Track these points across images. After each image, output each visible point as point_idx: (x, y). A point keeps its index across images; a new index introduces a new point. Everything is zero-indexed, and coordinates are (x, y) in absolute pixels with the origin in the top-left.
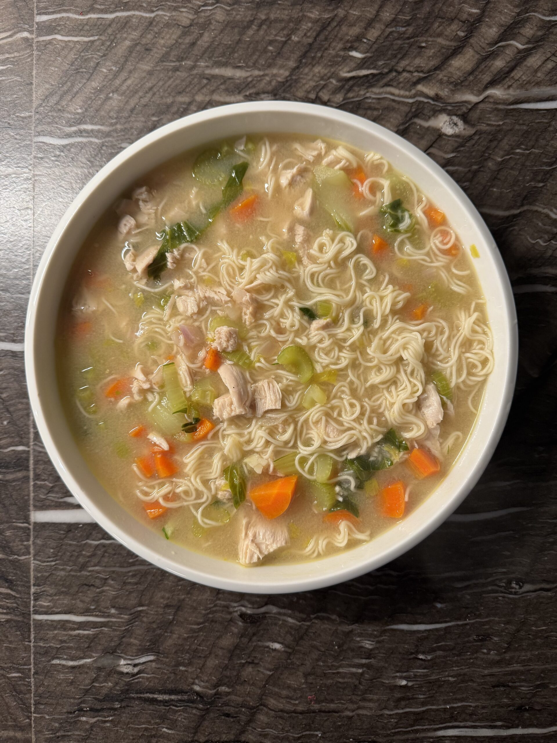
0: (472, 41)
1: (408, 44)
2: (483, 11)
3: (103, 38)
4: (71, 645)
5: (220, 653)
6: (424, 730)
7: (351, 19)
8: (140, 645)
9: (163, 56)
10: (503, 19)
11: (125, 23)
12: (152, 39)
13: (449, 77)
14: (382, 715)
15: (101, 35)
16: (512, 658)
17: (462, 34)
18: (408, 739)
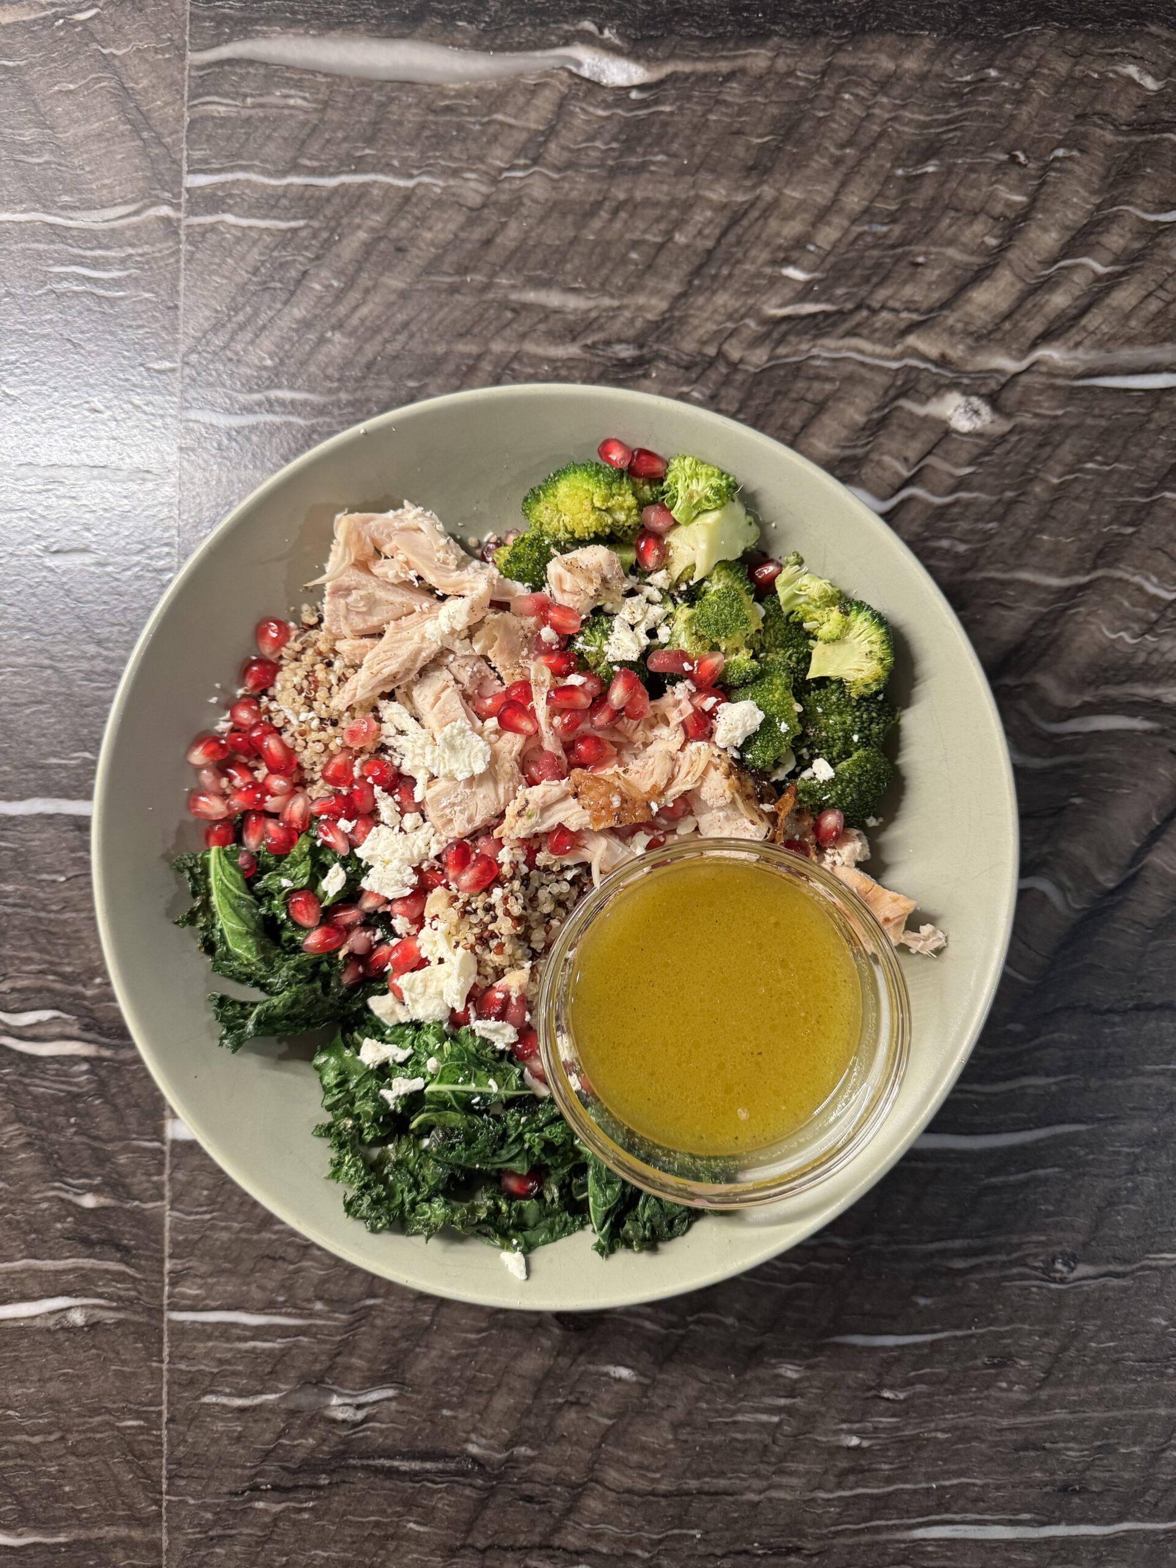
0: (1012, 255)
1: (892, 257)
2: (1034, 199)
3: (315, 224)
4: (240, 1368)
5: (518, 1384)
6: (889, 1528)
7: (787, 205)
8: (369, 1369)
9: (430, 264)
10: (1071, 216)
11: (358, 198)
12: (409, 230)
13: (967, 324)
14: (813, 1500)
15: (311, 218)
16: (1051, 1398)
17: (992, 242)
18: (859, 1545)
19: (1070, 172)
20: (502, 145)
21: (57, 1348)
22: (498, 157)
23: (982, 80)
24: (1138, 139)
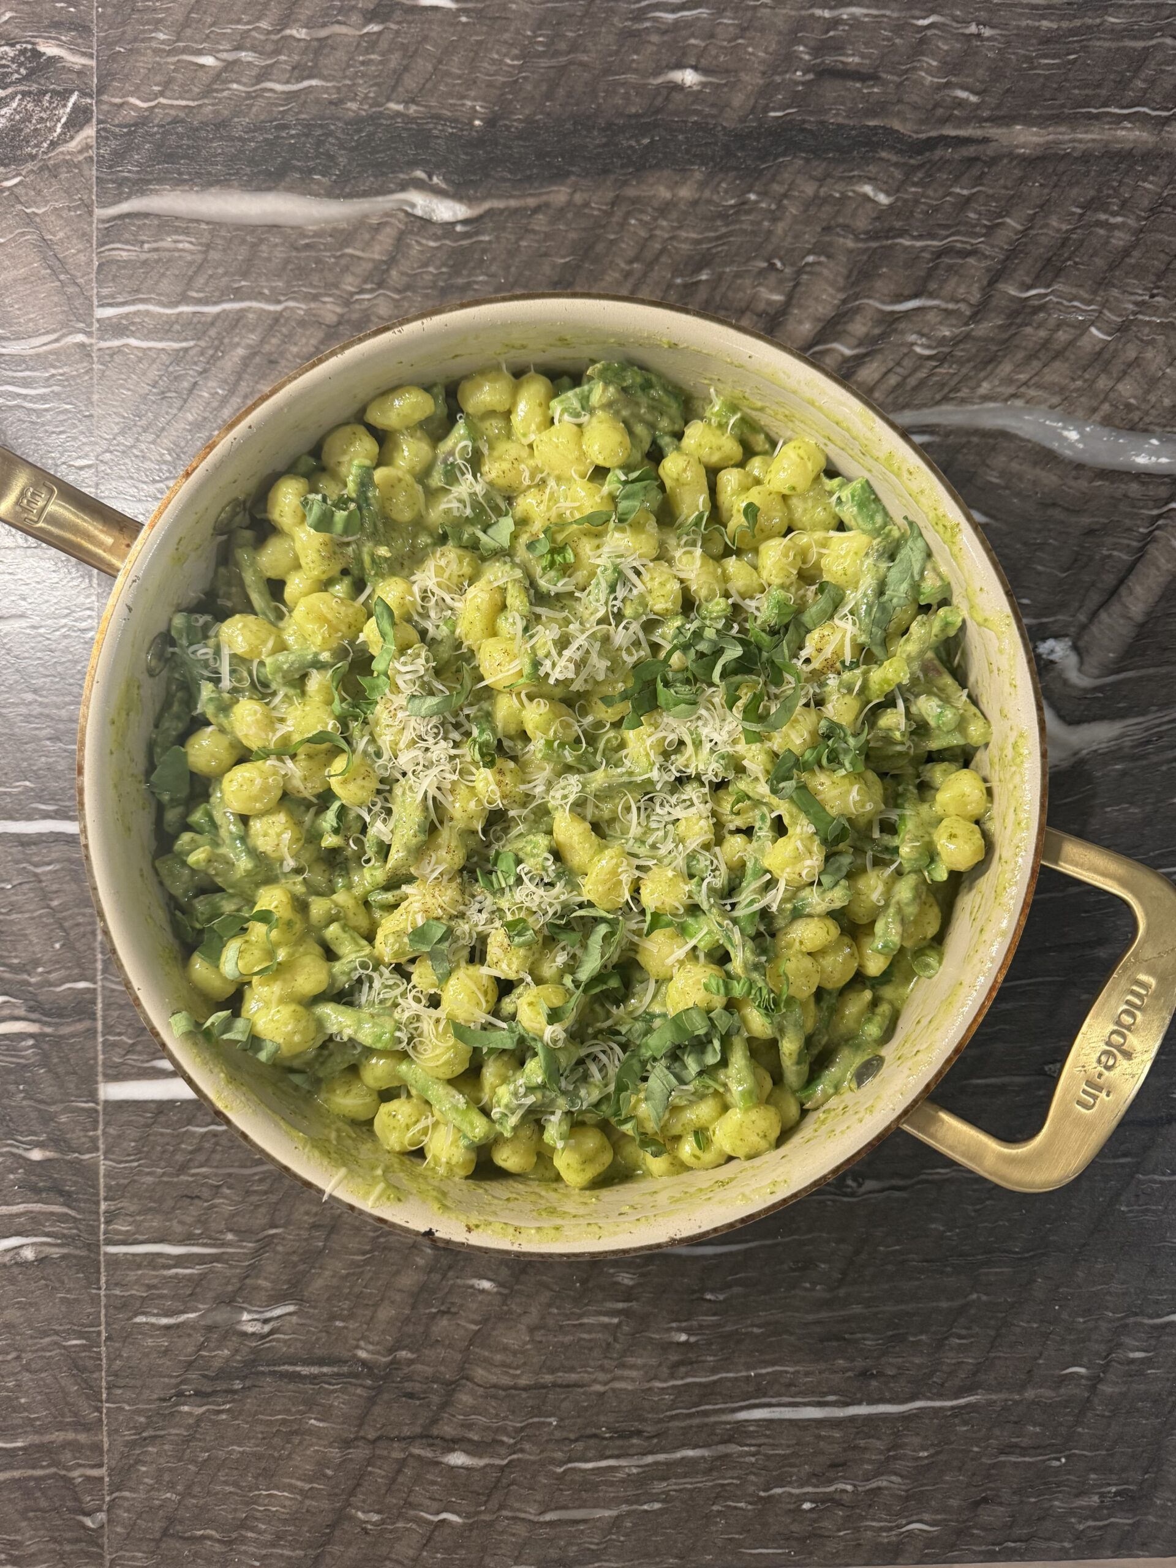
2: (790, 297)
3: (202, 343)
4: (165, 1291)
5: (398, 1297)
6: (716, 1412)
8: (273, 1289)
10: (820, 309)
11: (237, 321)
12: (279, 346)
14: (650, 1389)
15: (199, 339)
16: (848, 1295)
18: (691, 1427)
19: (819, 274)
20: (353, 274)
21: (12, 1281)
22: (349, 283)
23: (744, 203)
24: (874, 245)
